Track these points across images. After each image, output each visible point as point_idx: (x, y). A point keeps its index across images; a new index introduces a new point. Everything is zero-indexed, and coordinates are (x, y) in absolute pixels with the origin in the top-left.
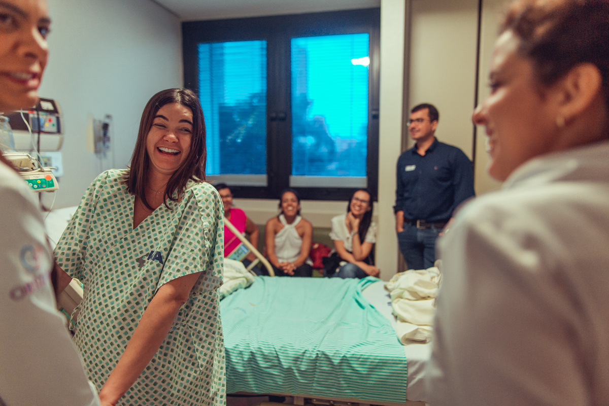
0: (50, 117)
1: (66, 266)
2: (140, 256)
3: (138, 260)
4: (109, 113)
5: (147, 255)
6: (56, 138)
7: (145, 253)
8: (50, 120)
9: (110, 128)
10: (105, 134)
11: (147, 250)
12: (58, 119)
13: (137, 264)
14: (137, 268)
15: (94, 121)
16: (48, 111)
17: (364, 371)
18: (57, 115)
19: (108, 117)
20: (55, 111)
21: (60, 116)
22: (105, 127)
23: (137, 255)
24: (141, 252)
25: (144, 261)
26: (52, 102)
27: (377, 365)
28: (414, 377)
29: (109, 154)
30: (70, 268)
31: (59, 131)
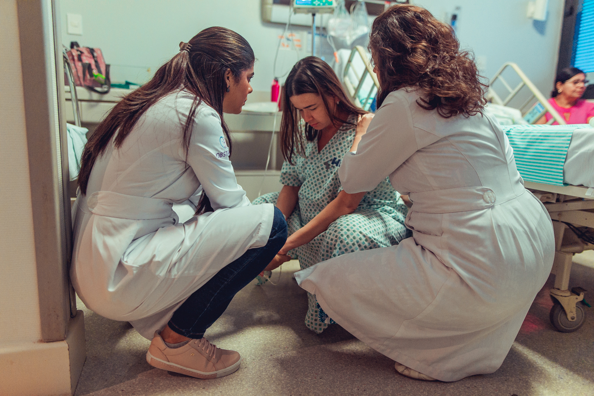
1: (291, 183)
2: (326, 161)
3: (325, 164)
5: (331, 160)
7: (329, 159)
11: (331, 156)
13: (324, 166)
14: (325, 170)
17: (522, 145)
19: (458, 8)
22: (454, 17)
24: (327, 158)
25: (329, 165)
27: (537, 139)
28: (576, 151)
30: (294, 183)
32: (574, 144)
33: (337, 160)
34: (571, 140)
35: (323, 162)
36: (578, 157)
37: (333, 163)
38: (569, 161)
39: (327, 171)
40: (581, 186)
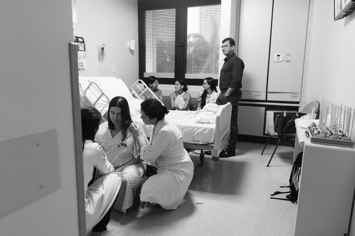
0: (81, 44)
2: (118, 144)
3: (118, 145)
4: (104, 43)
5: (120, 144)
6: (84, 52)
7: (120, 143)
8: (82, 46)
9: (104, 50)
10: (102, 52)
12: (84, 45)
13: (118, 146)
14: (118, 148)
15: (98, 46)
16: (80, 42)
18: (84, 44)
19: (104, 45)
20: (83, 42)
21: (85, 44)
22: (103, 49)
23: (117, 144)
24: (119, 143)
25: (120, 146)
26: (82, 38)
28: (196, 132)
29: (104, 60)
31: (85, 50)
32: (195, 130)
33: (123, 143)
34: (194, 129)
35: (117, 145)
36: (196, 134)
37: (121, 145)
38: (194, 134)
39: (119, 148)
40: (198, 141)
